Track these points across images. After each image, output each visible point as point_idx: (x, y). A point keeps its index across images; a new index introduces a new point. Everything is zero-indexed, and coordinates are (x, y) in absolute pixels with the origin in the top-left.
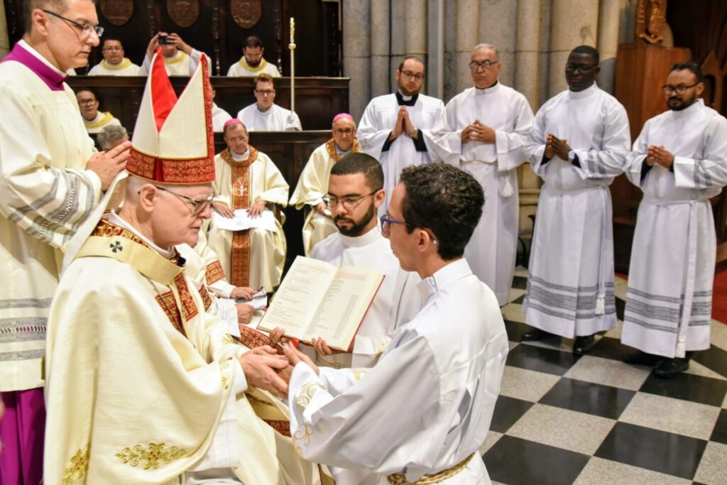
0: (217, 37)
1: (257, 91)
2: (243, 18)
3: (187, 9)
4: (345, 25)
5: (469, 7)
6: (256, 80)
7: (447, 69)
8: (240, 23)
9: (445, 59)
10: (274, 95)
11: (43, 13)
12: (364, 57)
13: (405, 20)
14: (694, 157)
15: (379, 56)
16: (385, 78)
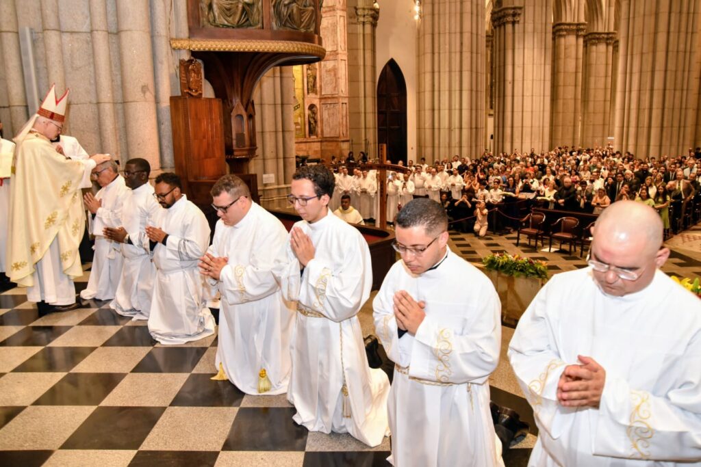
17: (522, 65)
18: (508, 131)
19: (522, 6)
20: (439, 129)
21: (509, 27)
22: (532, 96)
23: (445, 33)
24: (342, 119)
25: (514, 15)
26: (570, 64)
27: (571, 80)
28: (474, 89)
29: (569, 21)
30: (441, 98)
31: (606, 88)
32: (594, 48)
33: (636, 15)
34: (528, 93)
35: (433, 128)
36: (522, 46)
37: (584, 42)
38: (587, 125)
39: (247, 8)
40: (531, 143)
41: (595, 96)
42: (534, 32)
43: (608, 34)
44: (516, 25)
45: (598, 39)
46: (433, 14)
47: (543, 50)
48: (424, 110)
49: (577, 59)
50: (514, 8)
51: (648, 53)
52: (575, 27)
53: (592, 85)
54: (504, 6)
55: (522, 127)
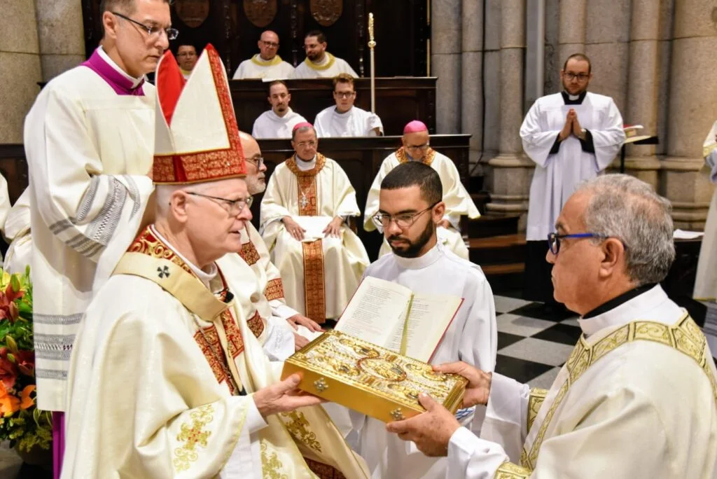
0: (295, 37)
1: (336, 93)
2: (323, 15)
3: (264, 7)
4: (433, 18)
6: (335, 81)
7: (548, 64)
8: (320, 21)
9: (545, 52)
10: (354, 97)
11: (114, 16)
12: (454, 54)
13: (500, 10)
15: (471, 51)
16: (477, 76)
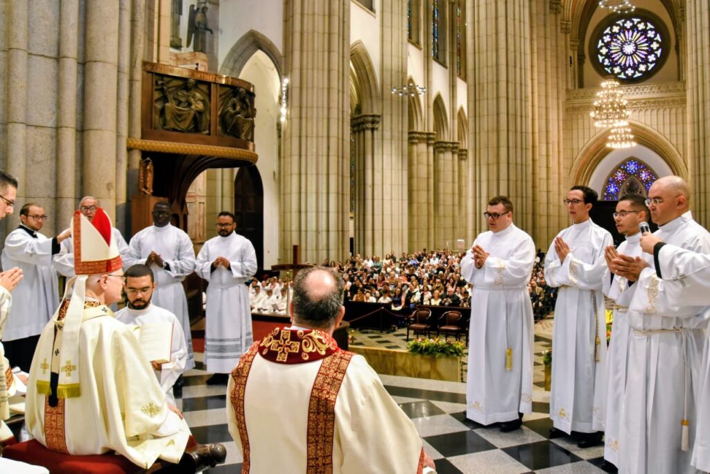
5: (19, 164)
14: (239, 261)
17: (381, 170)
18: (369, 233)
19: (380, 114)
20: (306, 231)
21: (369, 133)
22: (391, 199)
23: (312, 137)
24: (199, 219)
25: (373, 122)
26: (422, 170)
27: (423, 185)
28: (340, 192)
29: (420, 130)
30: (308, 200)
31: (453, 194)
32: (441, 155)
33: (482, 130)
34: (387, 197)
35: (300, 231)
36: (381, 152)
37: (434, 149)
38: (438, 228)
39: (198, 115)
40: (392, 245)
41: (444, 201)
42: (391, 139)
43: (453, 143)
44: (375, 132)
45: (445, 148)
46: (301, 118)
47: (400, 157)
48: (291, 212)
49: (428, 165)
50: (373, 116)
51: (493, 164)
52: (425, 136)
53: (441, 190)
54: (364, 113)
55: (383, 230)
